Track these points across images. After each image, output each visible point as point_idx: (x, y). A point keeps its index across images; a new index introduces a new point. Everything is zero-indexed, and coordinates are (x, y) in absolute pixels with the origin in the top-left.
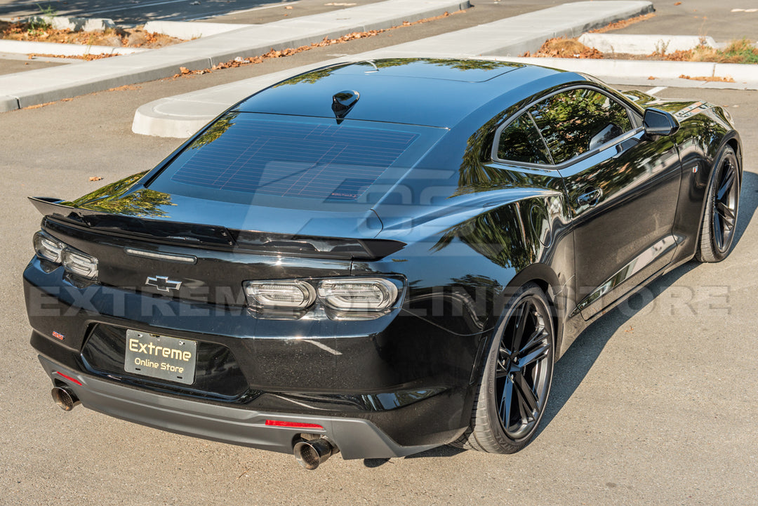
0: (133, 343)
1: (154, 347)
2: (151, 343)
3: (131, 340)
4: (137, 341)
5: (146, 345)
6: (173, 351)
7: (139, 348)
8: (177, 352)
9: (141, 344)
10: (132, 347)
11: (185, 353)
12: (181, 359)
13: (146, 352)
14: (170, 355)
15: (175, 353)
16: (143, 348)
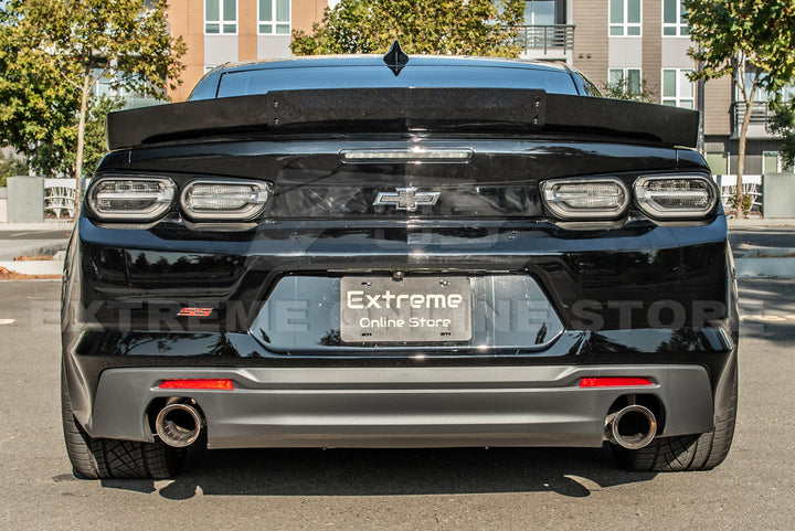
0: (353, 296)
1: (393, 297)
2: (388, 292)
3: (350, 293)
4: (362, 293)
5: (378, 297)
6: (429, 297)
7: (365, 302)
8: (436, 297)
9: (369, 297)
10: (353, 303)
11: (451, 296)
12: (444, 306)
13: (378, 306)
14: (424, 304)
15: (432, 301)
16: (373, 301)
